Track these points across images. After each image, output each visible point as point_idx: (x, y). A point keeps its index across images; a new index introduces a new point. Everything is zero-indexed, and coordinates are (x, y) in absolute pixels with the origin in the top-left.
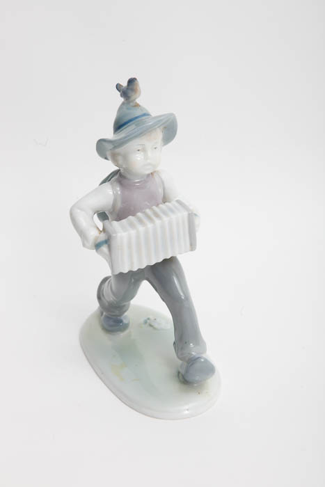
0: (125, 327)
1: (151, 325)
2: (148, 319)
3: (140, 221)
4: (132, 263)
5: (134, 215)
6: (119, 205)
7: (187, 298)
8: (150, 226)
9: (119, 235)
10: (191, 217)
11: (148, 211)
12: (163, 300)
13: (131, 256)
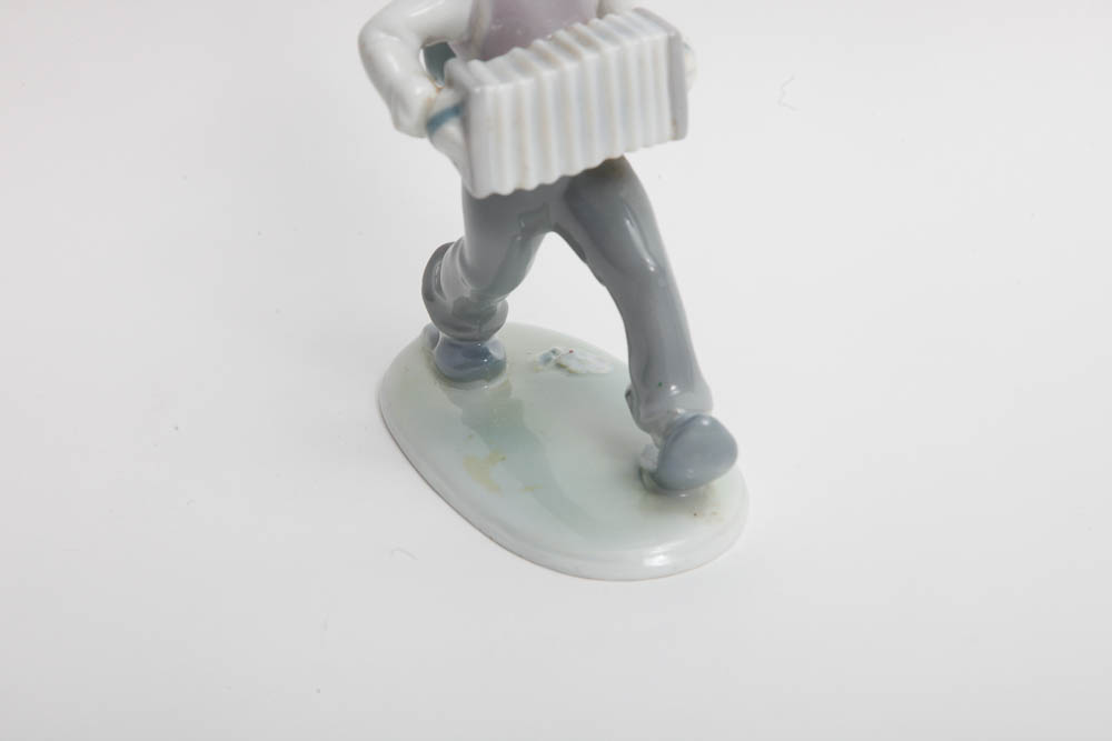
0: (496, 368)
1: (560, 366)
2: (554, 352)
3: (545, 58)
4: (523, 169)
5: (525, 44)
6: (486, 22)
7: (663, 270)
8: (570, 66)
9: (490, 89)
10: (675, 49)
11: (562, 34)
12: (601, 280)
13: (520, 149)
